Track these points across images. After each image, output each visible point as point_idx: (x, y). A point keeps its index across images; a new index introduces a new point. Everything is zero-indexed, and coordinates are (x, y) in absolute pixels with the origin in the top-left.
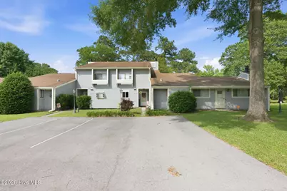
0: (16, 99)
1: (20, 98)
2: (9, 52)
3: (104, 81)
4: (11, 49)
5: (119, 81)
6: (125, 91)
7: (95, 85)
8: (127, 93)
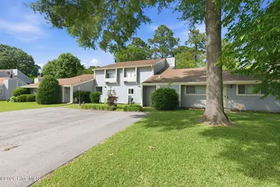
0: (47, 94)
1: (49, 93)
2: (67, 60)
3: (113, 80)
4: (67, 58)
5: (126, 79)
6: (131, 88)
7: (107, 83)
8: (132, 90)
